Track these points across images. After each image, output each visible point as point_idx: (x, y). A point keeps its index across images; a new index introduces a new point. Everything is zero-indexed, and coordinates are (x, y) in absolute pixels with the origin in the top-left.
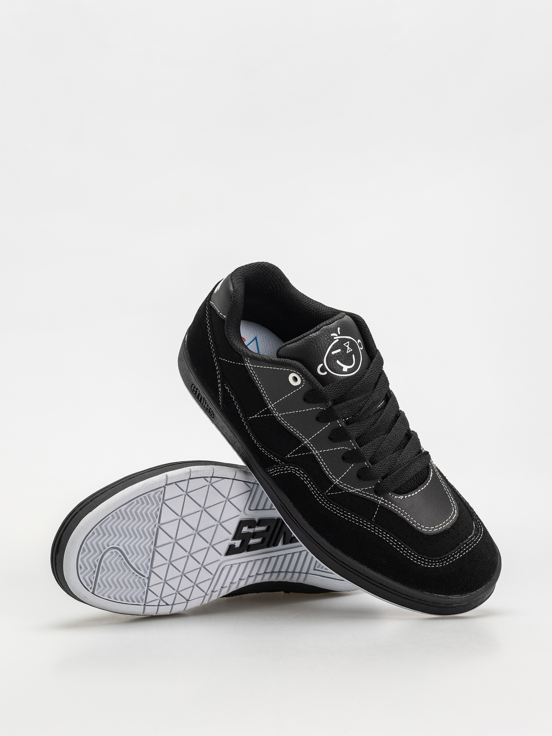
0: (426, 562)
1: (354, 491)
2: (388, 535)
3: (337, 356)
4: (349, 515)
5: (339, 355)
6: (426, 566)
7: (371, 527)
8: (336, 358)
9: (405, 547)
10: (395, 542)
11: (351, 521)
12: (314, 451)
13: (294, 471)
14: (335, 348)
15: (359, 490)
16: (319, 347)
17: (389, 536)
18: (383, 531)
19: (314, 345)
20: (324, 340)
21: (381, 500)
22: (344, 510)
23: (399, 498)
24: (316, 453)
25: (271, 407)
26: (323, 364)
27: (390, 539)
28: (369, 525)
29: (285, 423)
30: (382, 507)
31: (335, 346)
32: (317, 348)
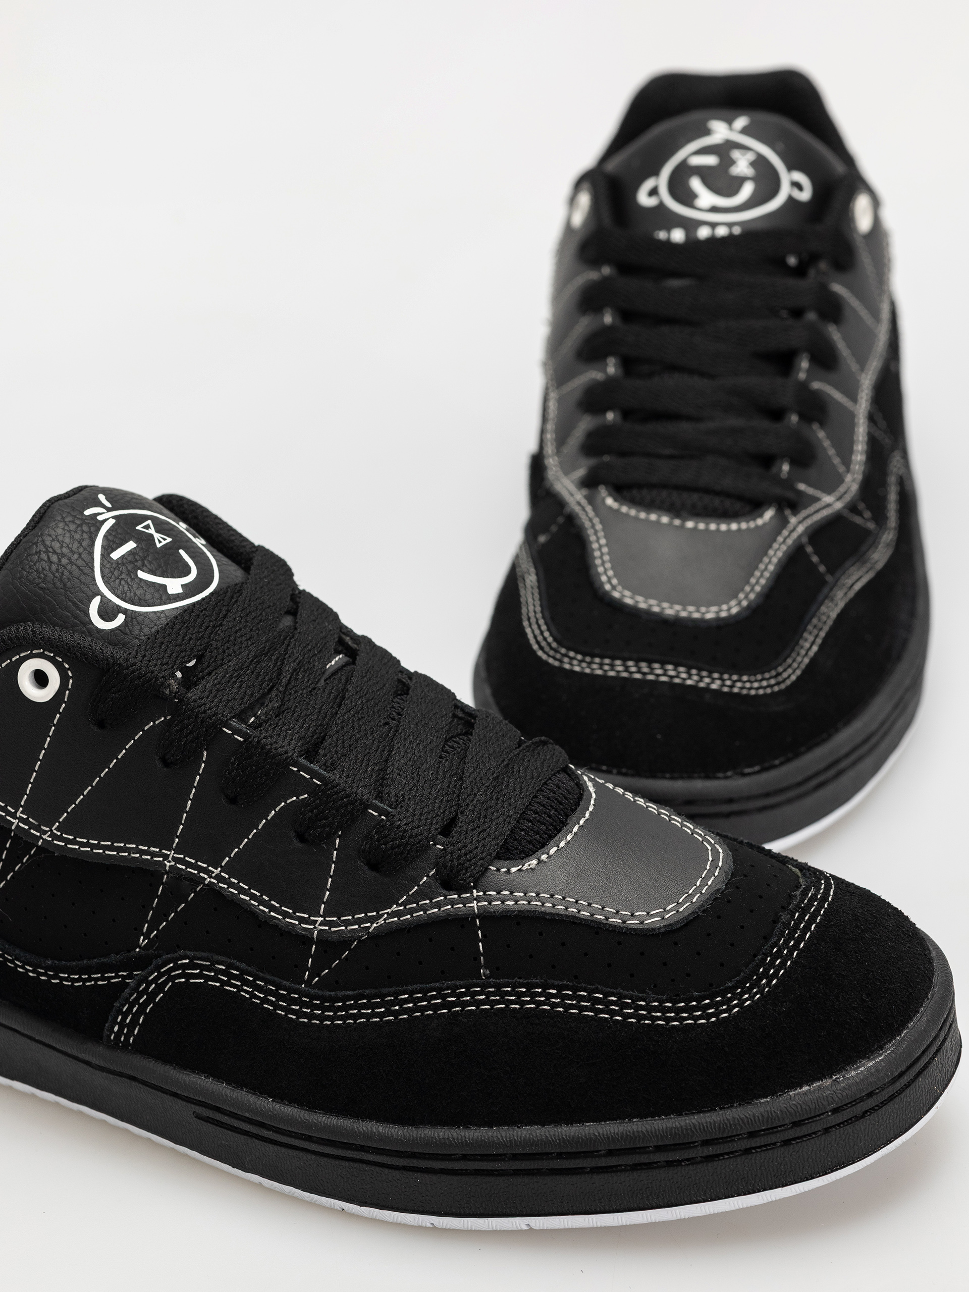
0: (709, 1006)
1: (381, 921)
2: (551, 991)
3: (130, 562)
4: (406, 1001)
5: (137, 558)
6: (713, 1019)
7: (487, 997)
8: (130, 567)
9: (621, 997)
10: (583, 998)
11: (422, 1014)
12: (206, 876)
13: (179, 976)
14: (114, 542)
15: (394, 908)
16: (63, 555)
17: (554, 991)
18: (530, 987)
19: (48, 557)
20: (70, 531)
21: (475, 899)
22: (382, 997)
23: (525, 867)
24: (214, 878)
25: (18, 823)
26: (99, 597)
27: (563, 1000)
28: (480, 993)
29: (81, 845)
30: (487, 917)
31: (110, 538)
32: (60, 560)
